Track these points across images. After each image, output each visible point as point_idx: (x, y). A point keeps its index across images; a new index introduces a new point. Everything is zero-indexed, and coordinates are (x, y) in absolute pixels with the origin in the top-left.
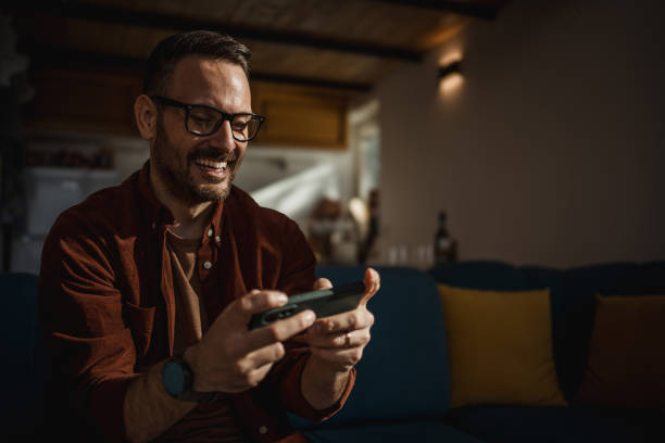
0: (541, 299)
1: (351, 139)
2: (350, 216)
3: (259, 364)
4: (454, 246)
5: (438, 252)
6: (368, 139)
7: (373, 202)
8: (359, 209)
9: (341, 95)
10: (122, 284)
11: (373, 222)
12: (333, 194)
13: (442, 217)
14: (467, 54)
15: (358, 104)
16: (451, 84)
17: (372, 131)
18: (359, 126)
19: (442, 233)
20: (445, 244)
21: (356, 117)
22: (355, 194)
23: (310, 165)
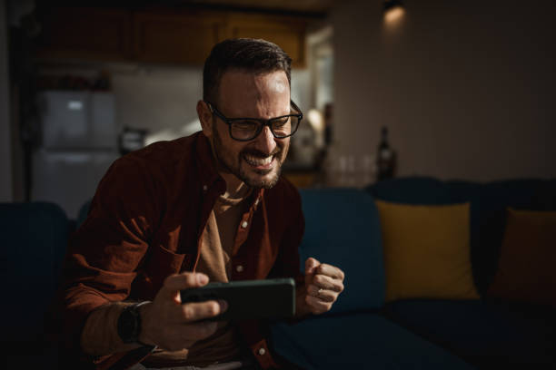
0: (462, 212)
1: (309, 59)
2: (308, 125)
5: (380, 161)
6: (323, 57)
7: (328, 113)
11: (328, 132)
13: (385, 131)
15: (315, 29)
16: (394, 15)
17: (327, 52)
18: (317, 46)
19: (384, 146)
20: (386, 154)
21: (313, 39)
22: (313, 106)
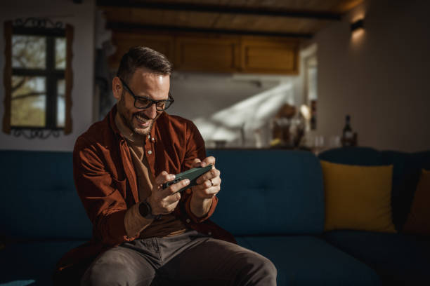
0: (386, 171)
1: (301, 68)
2: (301, 116)
3: (171, 202)
4: (355, 136)
5: (344, 140)
6: (312, 67)
7: (313, 106)
8: (305, 111)
9: (295, 41)
10: (108, 169)
11: (313, 120)
12: (291, 102)
13: (348, 118)
14: (367, 16)
15: (306, 46)
16: (358, 35)
17: (313, 62)
18: (307, 59)
19: (347, 128)
20: (349, 135)
21: (304, 54)
23: (276, 84)
